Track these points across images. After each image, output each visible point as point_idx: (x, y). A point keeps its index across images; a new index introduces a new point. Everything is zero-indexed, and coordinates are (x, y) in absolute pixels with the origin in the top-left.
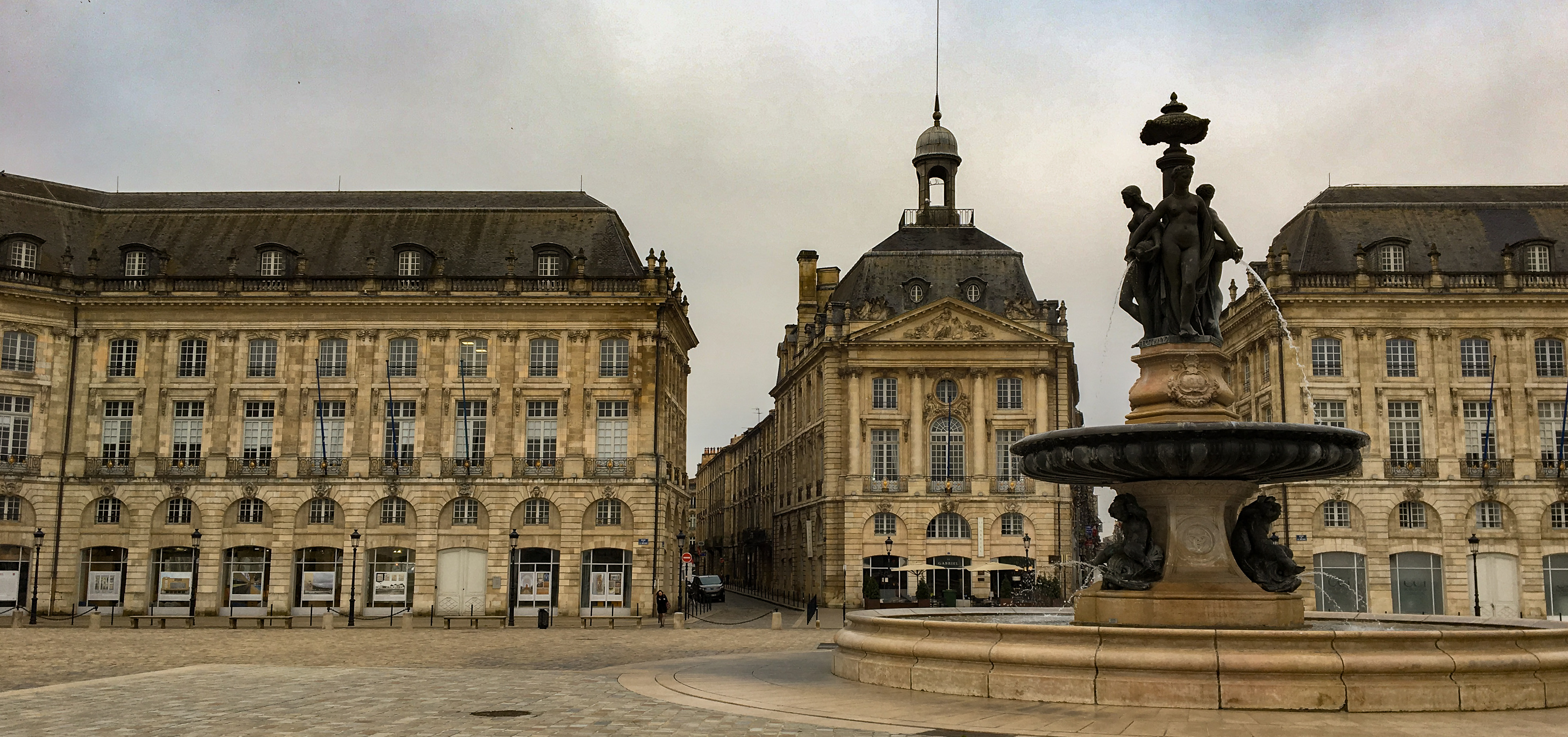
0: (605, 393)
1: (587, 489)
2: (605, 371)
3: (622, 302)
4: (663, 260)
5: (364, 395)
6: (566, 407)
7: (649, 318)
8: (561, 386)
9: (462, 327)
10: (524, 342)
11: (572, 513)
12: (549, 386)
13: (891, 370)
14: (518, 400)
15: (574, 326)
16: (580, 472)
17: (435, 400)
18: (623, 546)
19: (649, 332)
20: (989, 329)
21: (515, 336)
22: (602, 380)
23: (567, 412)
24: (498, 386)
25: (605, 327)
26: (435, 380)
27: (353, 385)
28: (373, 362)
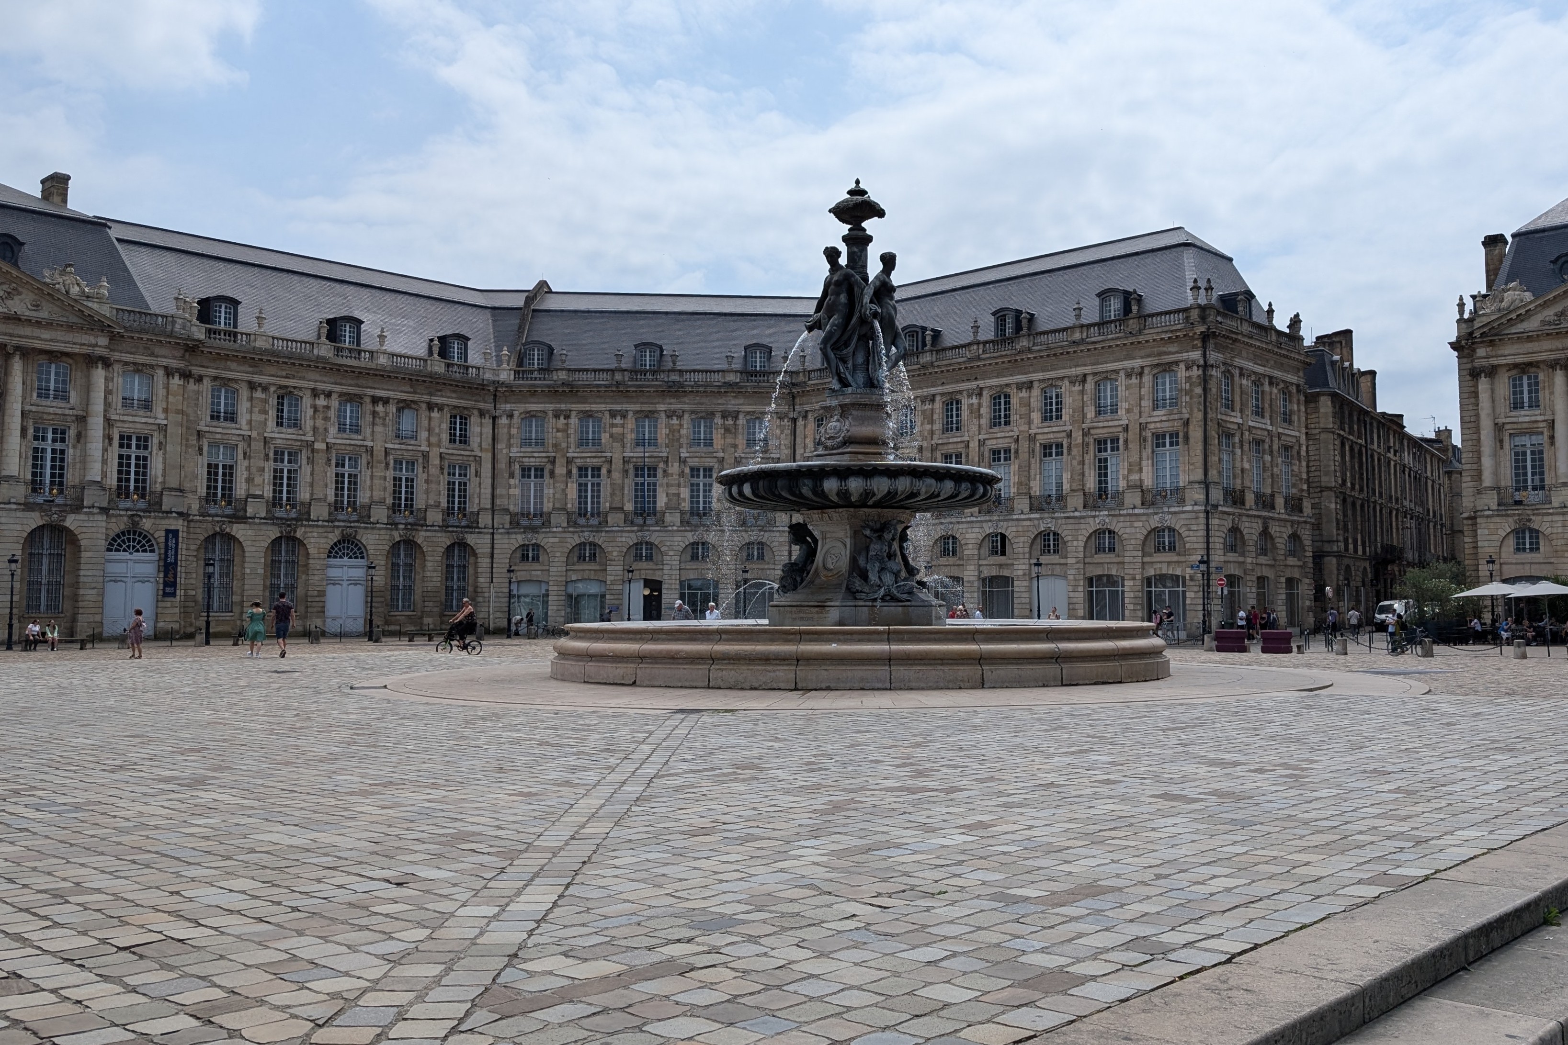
0: (1158, 425)
1: (1144, 518)
2: (1159, 404)
5: (974, 445)
6: (1126, 441)
7: (1195, 348)
8: (1121, 423)
9: (1041, 378)
10: (1090, 385)
11: (1133, 542)
12: (1110, 424)
14: (1086, 439)
16: (1138, 502)
17: (1024, 445)
18: (1178, 572)
19: (1195, 362)
21: (1084, 379)
22: (1155, 413)
23: (1126, 448)
24: (1070, 428)
25: (1157, 362)
26: (1024, 428)
27: (966, 438)
28: (979, 416)
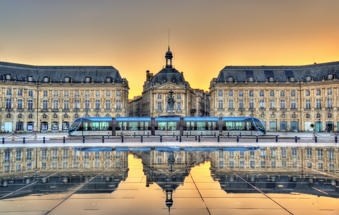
0: (117, 99)
1: (115, 113)
2: (117, 96)
3: (120, 86)
8: (111, 98)
10: (105, 91)
13: (161, 93)
15: (113, 89)
16: (114, 110)
19: (124, 90)
20: (176, 86)
24: (102, 98)
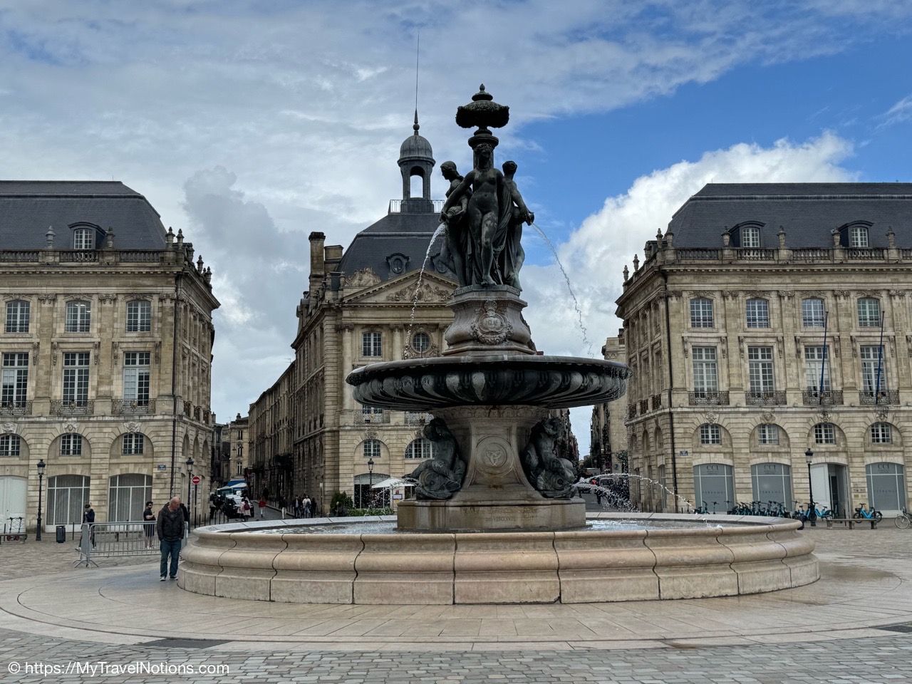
0: (130, 345)
1: (113, 425)
2: (131, 328)
3: (144, 271)
4: (180, 237)
6: (96, 357)
7: (168, 284)
8: (92, 340)
10: (61, 304)
11: (101, 445)
12: (82, 340)
13: (377, 325)
15: (104, 290)
16: (108, 410)
18: (145, 471)
19: (168, 296)
22: (128, 335)
23: (97, 362)
25: (130, 291)
